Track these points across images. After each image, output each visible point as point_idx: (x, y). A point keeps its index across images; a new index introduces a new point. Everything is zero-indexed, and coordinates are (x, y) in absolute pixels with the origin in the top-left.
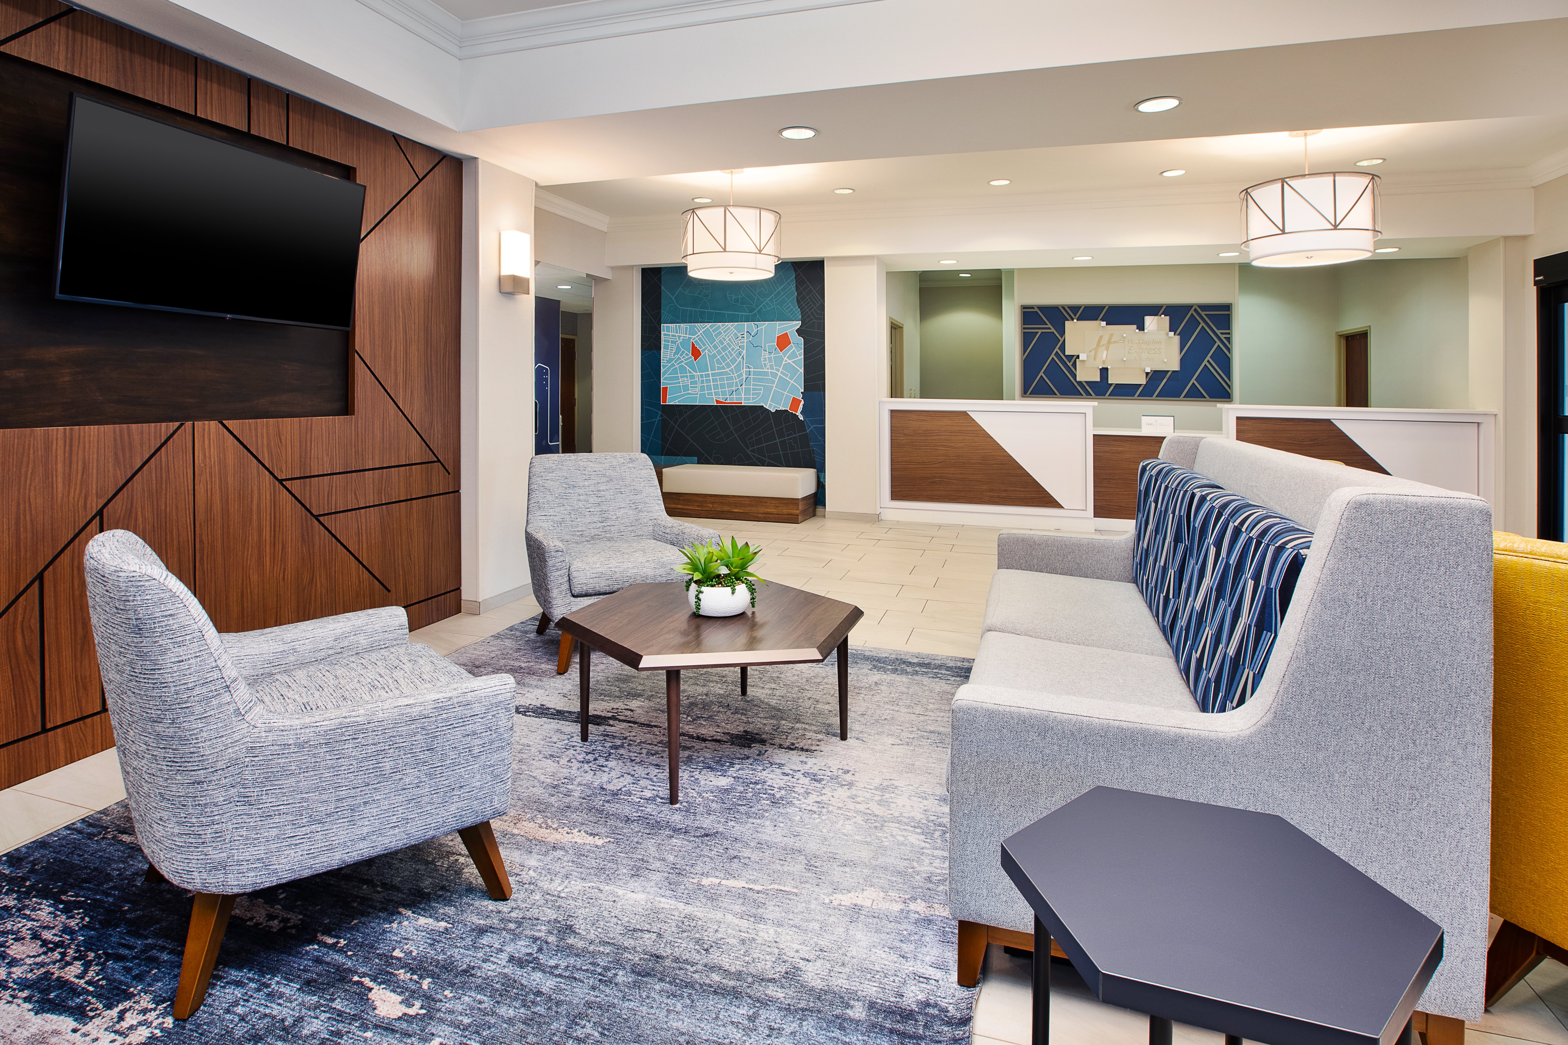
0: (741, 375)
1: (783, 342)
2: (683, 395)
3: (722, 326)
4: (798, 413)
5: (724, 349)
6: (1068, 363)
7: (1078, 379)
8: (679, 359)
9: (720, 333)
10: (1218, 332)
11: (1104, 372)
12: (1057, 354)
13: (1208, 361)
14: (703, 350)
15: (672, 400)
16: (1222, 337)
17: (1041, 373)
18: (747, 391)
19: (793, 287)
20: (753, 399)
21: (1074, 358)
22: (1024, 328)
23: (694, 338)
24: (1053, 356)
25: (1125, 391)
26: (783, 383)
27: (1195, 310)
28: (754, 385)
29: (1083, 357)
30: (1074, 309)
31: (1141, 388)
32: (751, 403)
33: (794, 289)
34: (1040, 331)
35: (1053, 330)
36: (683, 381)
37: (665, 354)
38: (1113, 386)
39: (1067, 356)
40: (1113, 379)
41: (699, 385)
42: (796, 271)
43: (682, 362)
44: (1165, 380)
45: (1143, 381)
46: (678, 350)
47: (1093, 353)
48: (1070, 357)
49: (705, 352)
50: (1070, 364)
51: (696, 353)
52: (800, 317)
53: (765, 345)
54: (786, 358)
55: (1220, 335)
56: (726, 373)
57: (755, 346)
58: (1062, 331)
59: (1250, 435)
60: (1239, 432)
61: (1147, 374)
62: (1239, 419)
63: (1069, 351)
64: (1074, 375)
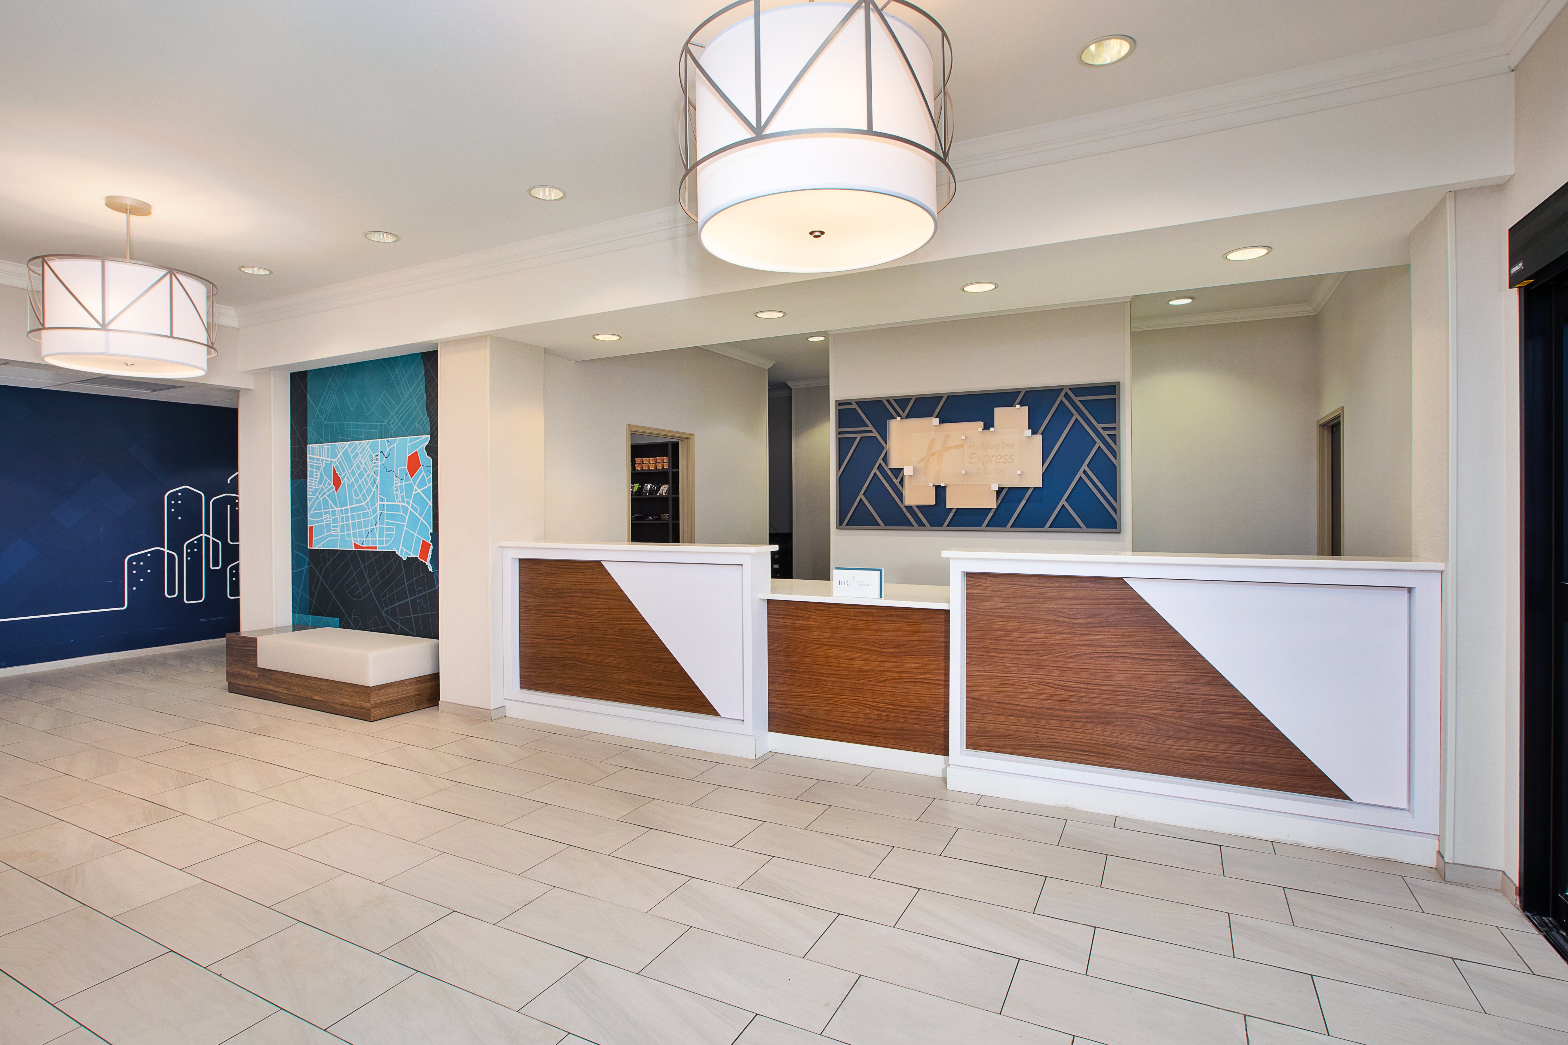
0: (375, 511)
1: (413, 464)
2: (326, 537)
3: (360, 444)
4: (428, 563)
5: (361, 475)
6: (895, 480)
7: (907, 502)
8: (322, 488)
9: (357, 454)
10: (1099, 427)
11: (940, 491)
12: (880, 467)
13: (1085, 472)
14: (343, 478)
15: (319, 543)
16: (1105, 434)
17: (861, 495)
18: (381, 532)
19: (423, 386)
20: (387, 542)
21: (898, 472)
22: (840, 433)
23: (336, 462)
24: (875, 470)
26: (414, 520)
27: (1066, 396)
28: (388, 524)
29: (908, 471)
30: (902, 402)
31: (991, 515)
32: (383, 547)
33: (423, 390)
34: (859, 436)
35: (875, 434)
36: (327, 519)
37: (312, 483)
38: (954, 511)
39: (891, 470)
40: (953, 502)
41: (340, 524)
42: (425, 365)
43: (325, 493)
44: (1023, 502)
45: (992, 503)
46: (322, 477)
47: (922, 464)
48: (893, 471)
49: (344, 481)
50: (897, 482)
51: (337, 482)
52: (429, 429)
53: (397, 469)
54: (415, 487)
55: (1101, 431)
56: (361, 508)
57: (388, 471)
58: (884, 434)
59: (988, 605)
60: (971, 599)
61: (999, 492)
62: (970, 576)
63: (894, 464)
64: (901, 496)
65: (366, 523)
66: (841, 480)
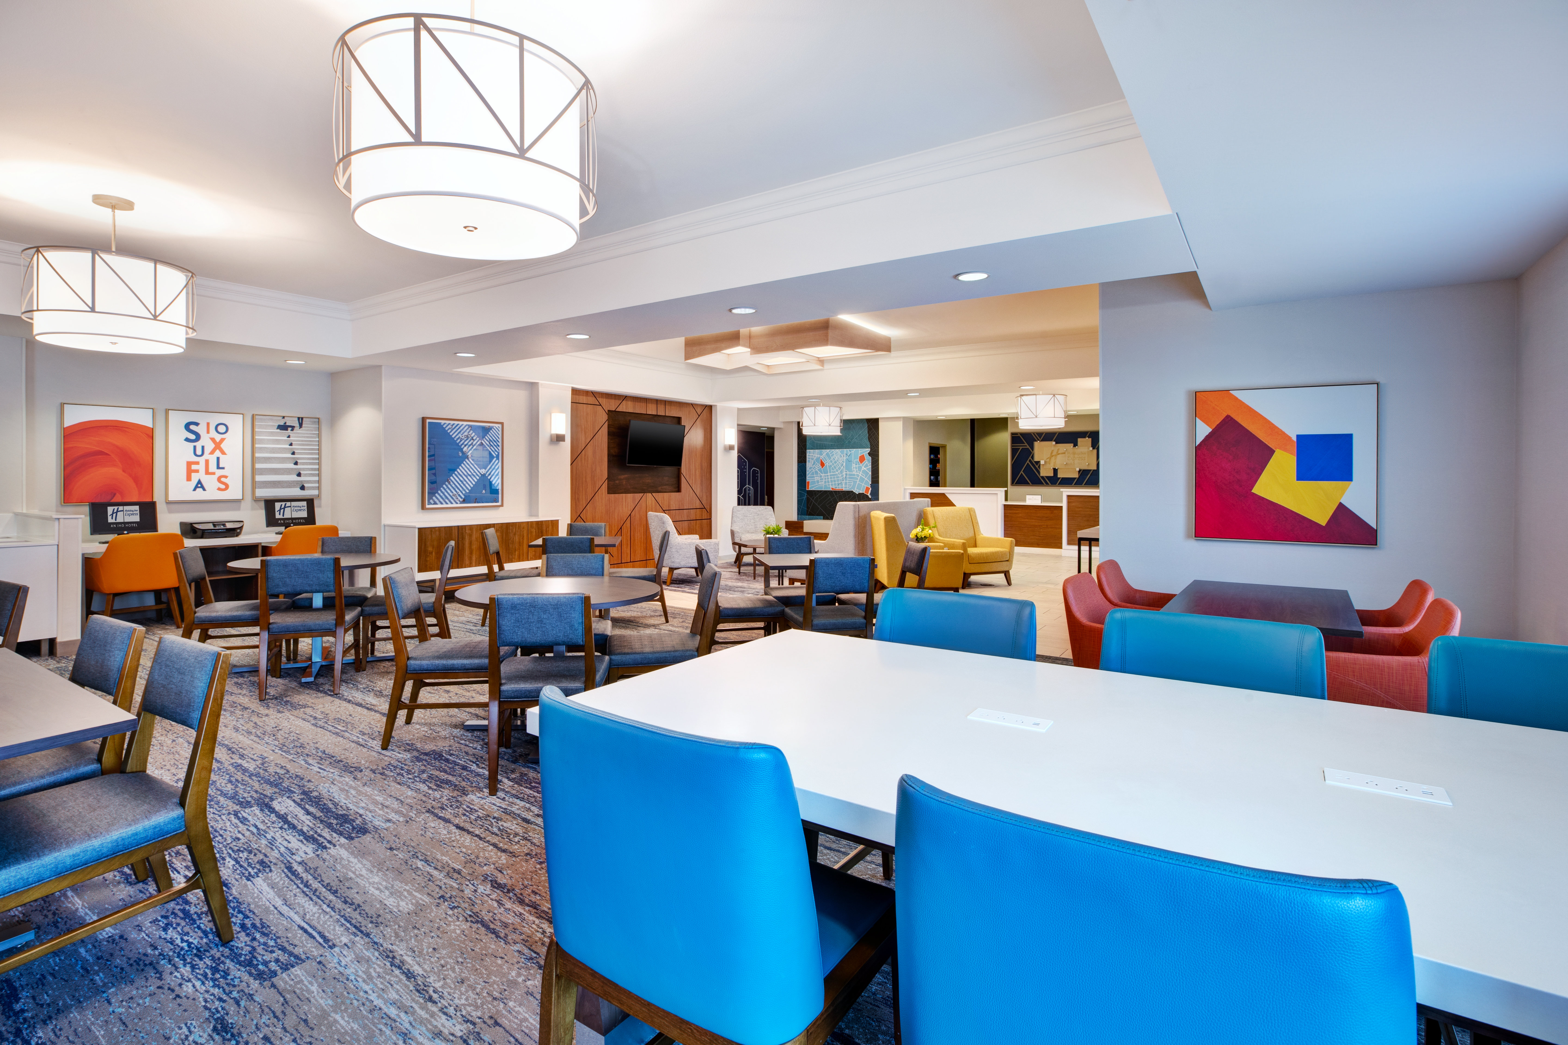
0: (842, 476)
1: (862, 459)
2: (816, 486)
3: (835, 451)
4: (869, 495)
5: (835, 462)
7: (1042, 475)
8: (815, 467)
9: (834, 455)
11: (1055, 471)
12: (1030, 461)
15: (812, 487)
17: (1022, 472)
18: (846, 483)
19: (867, 431)
20: (848, 486)
21: (1038, 462)
22: (1013, 446)
23: (822, 457)
24: (1028, 462)
25: (1067, 482)
26: (862, 480)
28: (848, 481)
29: (1042, 462)
30: (1039, 434)
31: (1076, 480)
32: (847, 489)
33: (867, 433)
34: (1021, 448)
35: (1028, 447)
36: (817, 478)
37: (809, 465)
38: (1061, 478)
39: (1035, 462)
40: (1060, 475)
41: (824, 481)
42: (868, 424)
43: (816, 469)
45: (1076, 476)
46: (814, 463)
47: (1048, 460)
49: (827, 464)
50: (1037, 467)
51: (822, 464)
52: (870, 447)
53: (853, 461)
54: (862, 467)
56: (835, 475)
57: (849, 461)
58: (1032, 448)
59: (1074, 504)
60: (1069, 503)
61: (1079, 471)
62: (1069, 496)
63: (1036, 459)
64: (1039, 473)
65: (838, 480)
66: (1013, 466)
